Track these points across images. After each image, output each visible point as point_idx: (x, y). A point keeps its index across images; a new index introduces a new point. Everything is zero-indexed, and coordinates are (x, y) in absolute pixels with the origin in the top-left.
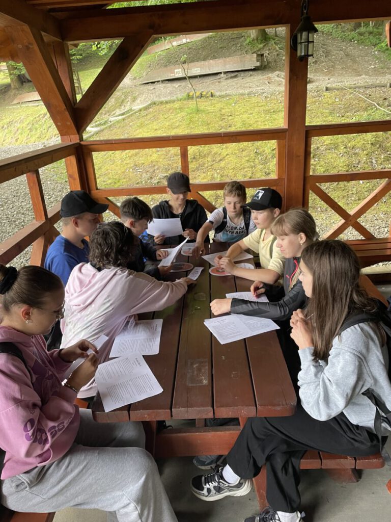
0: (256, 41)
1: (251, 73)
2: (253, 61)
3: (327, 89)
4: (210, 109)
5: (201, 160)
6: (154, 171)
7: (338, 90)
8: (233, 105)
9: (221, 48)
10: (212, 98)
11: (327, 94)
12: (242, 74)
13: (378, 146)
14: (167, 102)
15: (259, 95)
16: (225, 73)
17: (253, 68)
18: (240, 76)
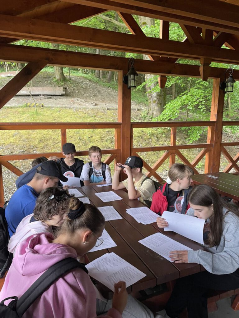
0: (59, 81)
1: (60, 97)
2: (61, 91)
3: (108, 109)
4: (45, 113)
5: (45, 142)
6: (13, 148)
7: (113, 110)
8: (58, 112)
9: (38, 81)
10: (43, 108)
11: (108, 111)
12: (54, 97)
13: (141, 138)
14: (11, 108)
15: (72, 108)
16: (43, 95)
17: (61, 94)
18: (53, 98)
